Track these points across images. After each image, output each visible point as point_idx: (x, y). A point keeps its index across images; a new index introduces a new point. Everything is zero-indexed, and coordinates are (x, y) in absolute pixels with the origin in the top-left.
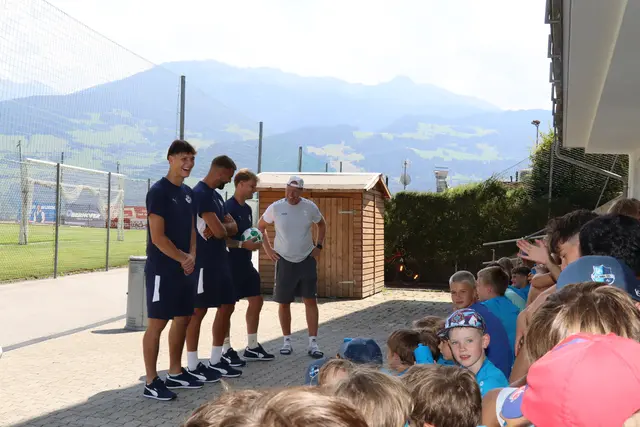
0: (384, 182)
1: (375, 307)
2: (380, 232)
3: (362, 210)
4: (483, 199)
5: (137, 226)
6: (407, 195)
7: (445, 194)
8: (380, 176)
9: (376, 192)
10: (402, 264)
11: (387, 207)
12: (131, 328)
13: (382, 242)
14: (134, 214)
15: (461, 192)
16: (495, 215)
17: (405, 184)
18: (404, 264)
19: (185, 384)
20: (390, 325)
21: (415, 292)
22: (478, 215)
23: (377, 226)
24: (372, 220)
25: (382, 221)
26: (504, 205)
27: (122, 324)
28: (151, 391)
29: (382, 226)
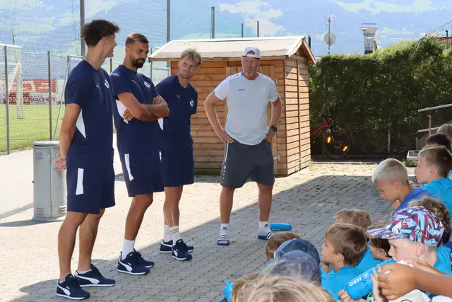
0: (306, 45)
1: (302, 185)
2: (305, 101)
3: (284, 78)
4: (417, 60)
5: (38, 101)
6: (334, 59)
7: (375, 56)
8: (303, 39)
9: (299, 58)
10: (329, 135)
11: (311, 72)
12: (39, 219)
13: (307, 112)
14: (33, 87)
15: (392, 53)
16: (432, 78)
17: (330, 43)
18: (332, 135)
19: (95, 281)
20: (320, 205)
21: (345, 166)
22: (412, 78)
23: (301, 95)
24: (295, 89)
25: (306, 89)
26: (440, 66)
27: (30, 214)
28: (64, 289)
29: (307, 95)
